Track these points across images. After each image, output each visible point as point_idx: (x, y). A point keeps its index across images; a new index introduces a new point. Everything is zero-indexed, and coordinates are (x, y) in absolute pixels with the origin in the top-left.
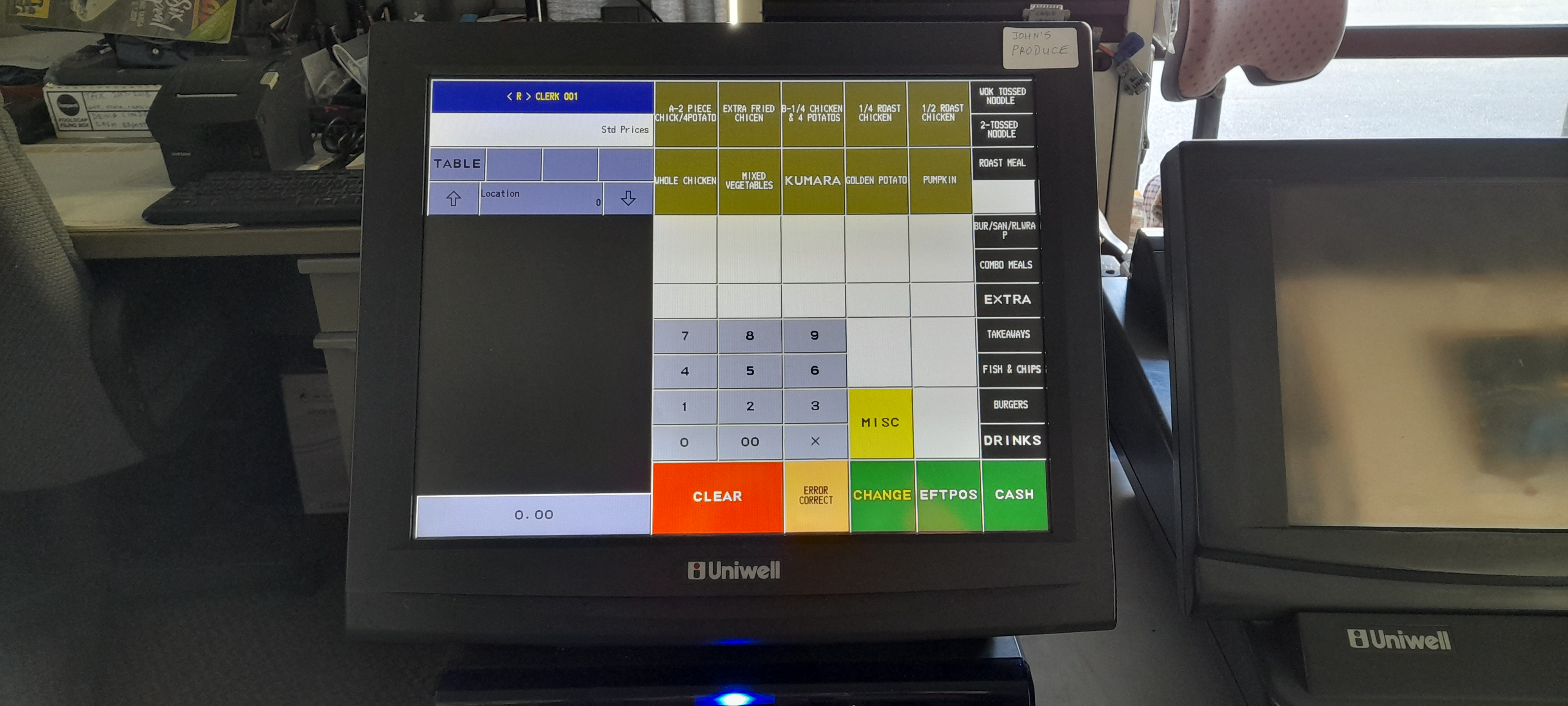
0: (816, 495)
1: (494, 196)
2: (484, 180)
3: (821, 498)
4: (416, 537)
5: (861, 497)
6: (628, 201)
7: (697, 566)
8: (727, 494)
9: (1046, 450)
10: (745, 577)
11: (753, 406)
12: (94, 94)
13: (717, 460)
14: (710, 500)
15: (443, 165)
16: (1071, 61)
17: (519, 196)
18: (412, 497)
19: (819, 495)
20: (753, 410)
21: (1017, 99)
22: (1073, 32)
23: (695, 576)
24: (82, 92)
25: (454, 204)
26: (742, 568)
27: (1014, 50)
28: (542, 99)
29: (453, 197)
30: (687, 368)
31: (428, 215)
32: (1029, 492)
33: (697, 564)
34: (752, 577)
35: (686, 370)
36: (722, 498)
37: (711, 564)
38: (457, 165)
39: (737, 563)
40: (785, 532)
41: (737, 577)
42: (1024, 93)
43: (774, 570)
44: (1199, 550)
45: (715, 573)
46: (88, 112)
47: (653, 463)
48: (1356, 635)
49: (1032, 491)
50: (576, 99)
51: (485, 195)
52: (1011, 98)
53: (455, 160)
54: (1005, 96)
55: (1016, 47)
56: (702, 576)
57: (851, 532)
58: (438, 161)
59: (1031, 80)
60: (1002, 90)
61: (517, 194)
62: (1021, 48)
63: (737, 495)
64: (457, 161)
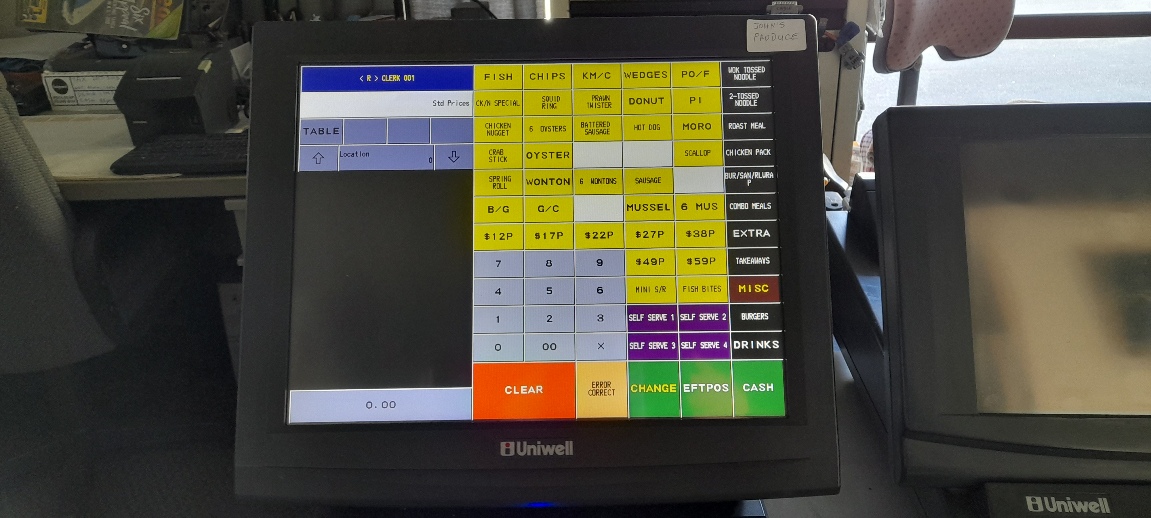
0: (601, 388)
1: (350, 156)
2: (342, 144)
3: (605, 391)
4: (289, 422)
5: (637, 390)
6: (454, 159)
7: (508, 445)
8: (532, 388)
9: (784, 352)
10: (545, 454)
11: (551, 319)
12: (79, 78)
13: (523, 361)
14: (518, 393)
15: (311, 132)
16: (800, 45)
17: (369, 156)
18: (286, 391)
19: (603, 389)
20: (552, 321)
21: (758, 75)
22: (802, 22)
23: (506, 453)
24: (70, 77)
25: (319, 163)
26: (543, 446)
27: (755, 37)
28: (387, 80)
29: (319, 157)
30: (499, 289)
31: (299, 171)
32: (770, 385)
33: (508, 443)
34: (551, 453)
35: (499, 291)
36: (527, 391)
37: (519, 443)
38: (321, 132)
39: (539, 443)
40: (577, 418)
41: (539, 454)
42: (763, 70)
43: (568, 448)
44: (906, 433)
45: (522, 451)
46: (74, 91)
47: (473, 363)
48: (1033, 501)
49: (772, 384)
50: (413, 80)
51: (343, 155)
52: (753, 74)
53: (319, 129)
54: (748, 74)
55: (757, 35)
56: (512, 453)
57: (629, 417)
58: (306, 129)
59: (769, 61)
60: (746, 69)
61: (368, 154)
62: (761, 35)
63: (539, 389)
64: (321, 129)
